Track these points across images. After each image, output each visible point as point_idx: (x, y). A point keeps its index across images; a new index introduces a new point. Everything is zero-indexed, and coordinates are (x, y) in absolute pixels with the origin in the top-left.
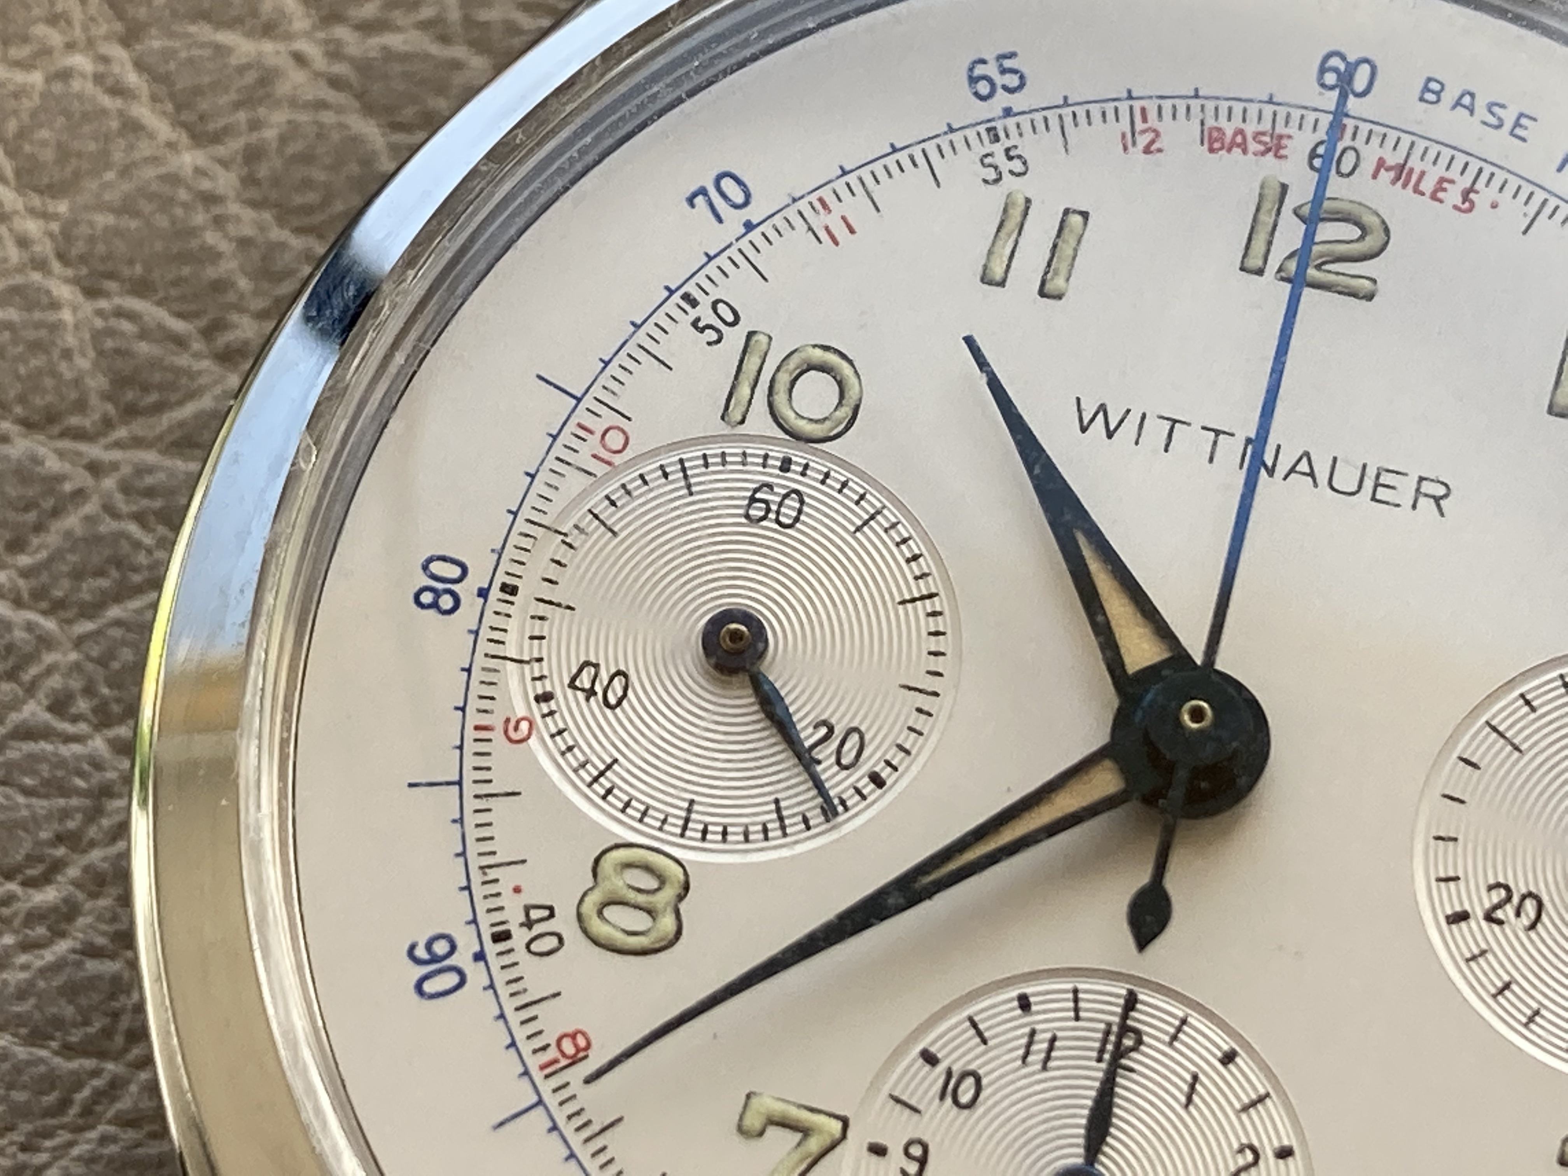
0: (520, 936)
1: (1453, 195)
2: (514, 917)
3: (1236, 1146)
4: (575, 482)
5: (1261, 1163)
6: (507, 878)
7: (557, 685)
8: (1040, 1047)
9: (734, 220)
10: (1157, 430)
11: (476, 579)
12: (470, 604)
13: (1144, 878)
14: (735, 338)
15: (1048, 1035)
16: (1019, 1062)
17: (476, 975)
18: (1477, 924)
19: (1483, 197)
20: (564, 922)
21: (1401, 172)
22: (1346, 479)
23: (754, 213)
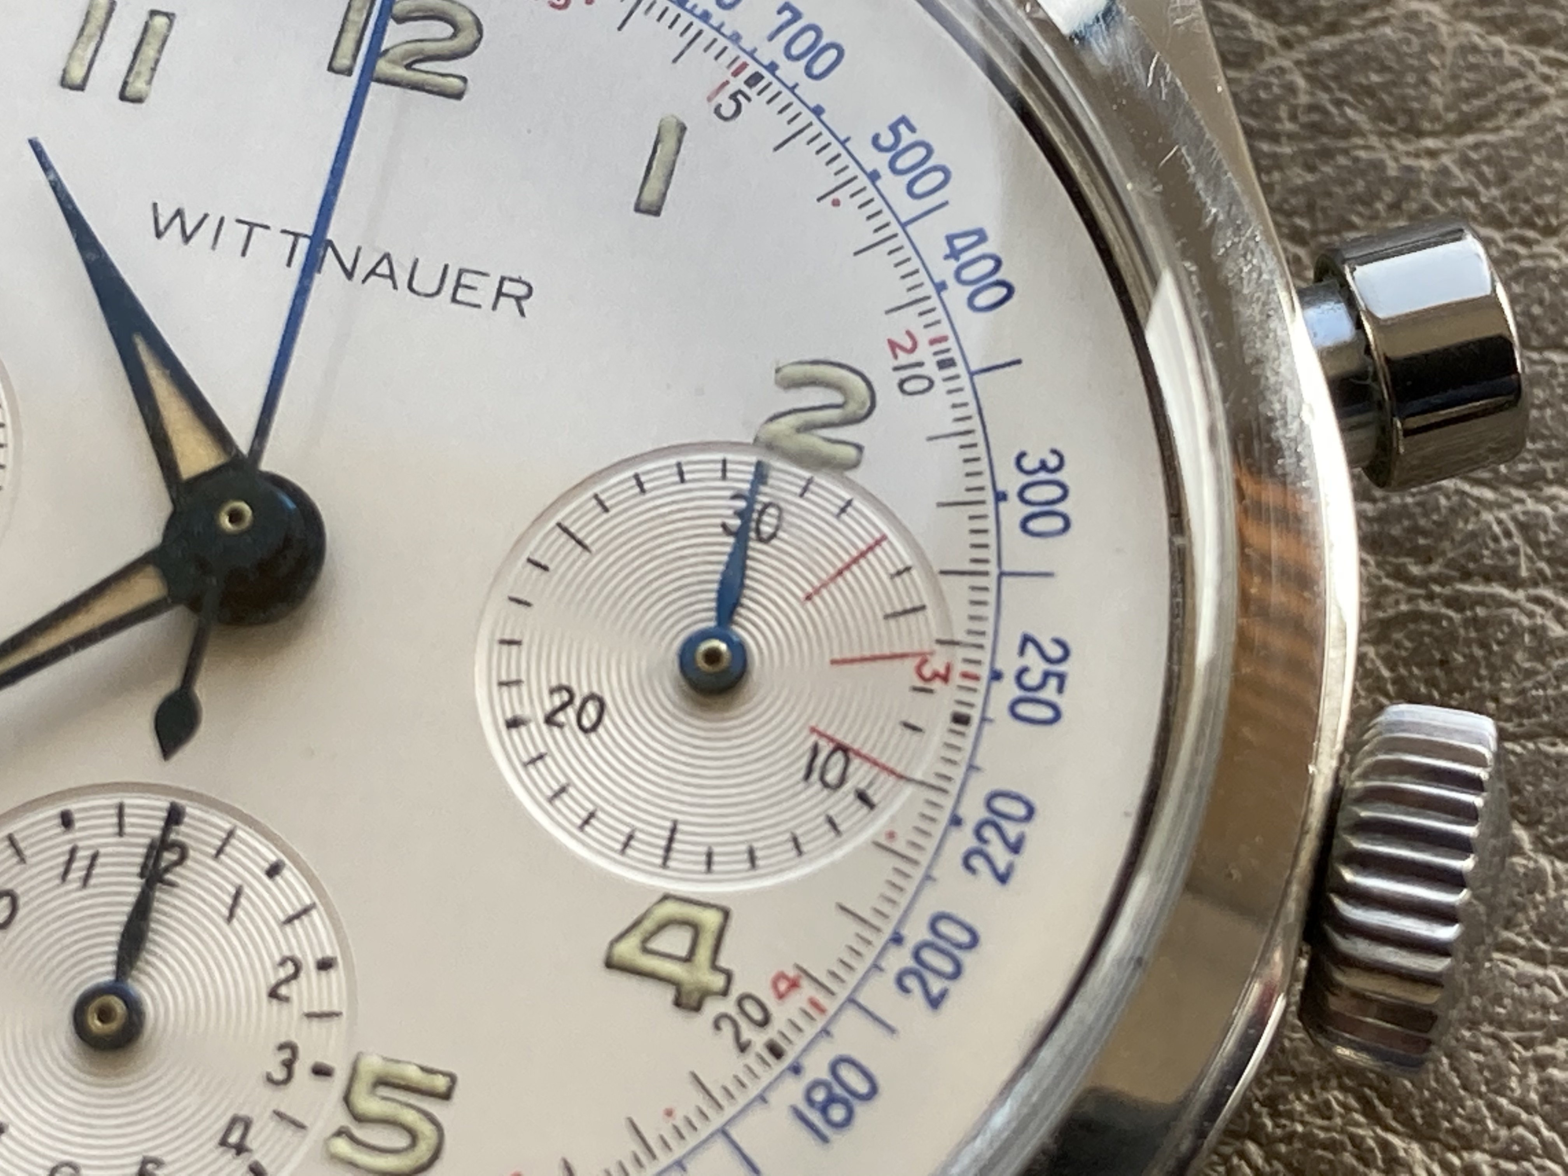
3: (278, 958)
5: (302, 975)
8: (80, 865)
10: (234, 234)
15: (89, 853)
16: (57, 881)
18: (537, 726)
22: (426, 281)
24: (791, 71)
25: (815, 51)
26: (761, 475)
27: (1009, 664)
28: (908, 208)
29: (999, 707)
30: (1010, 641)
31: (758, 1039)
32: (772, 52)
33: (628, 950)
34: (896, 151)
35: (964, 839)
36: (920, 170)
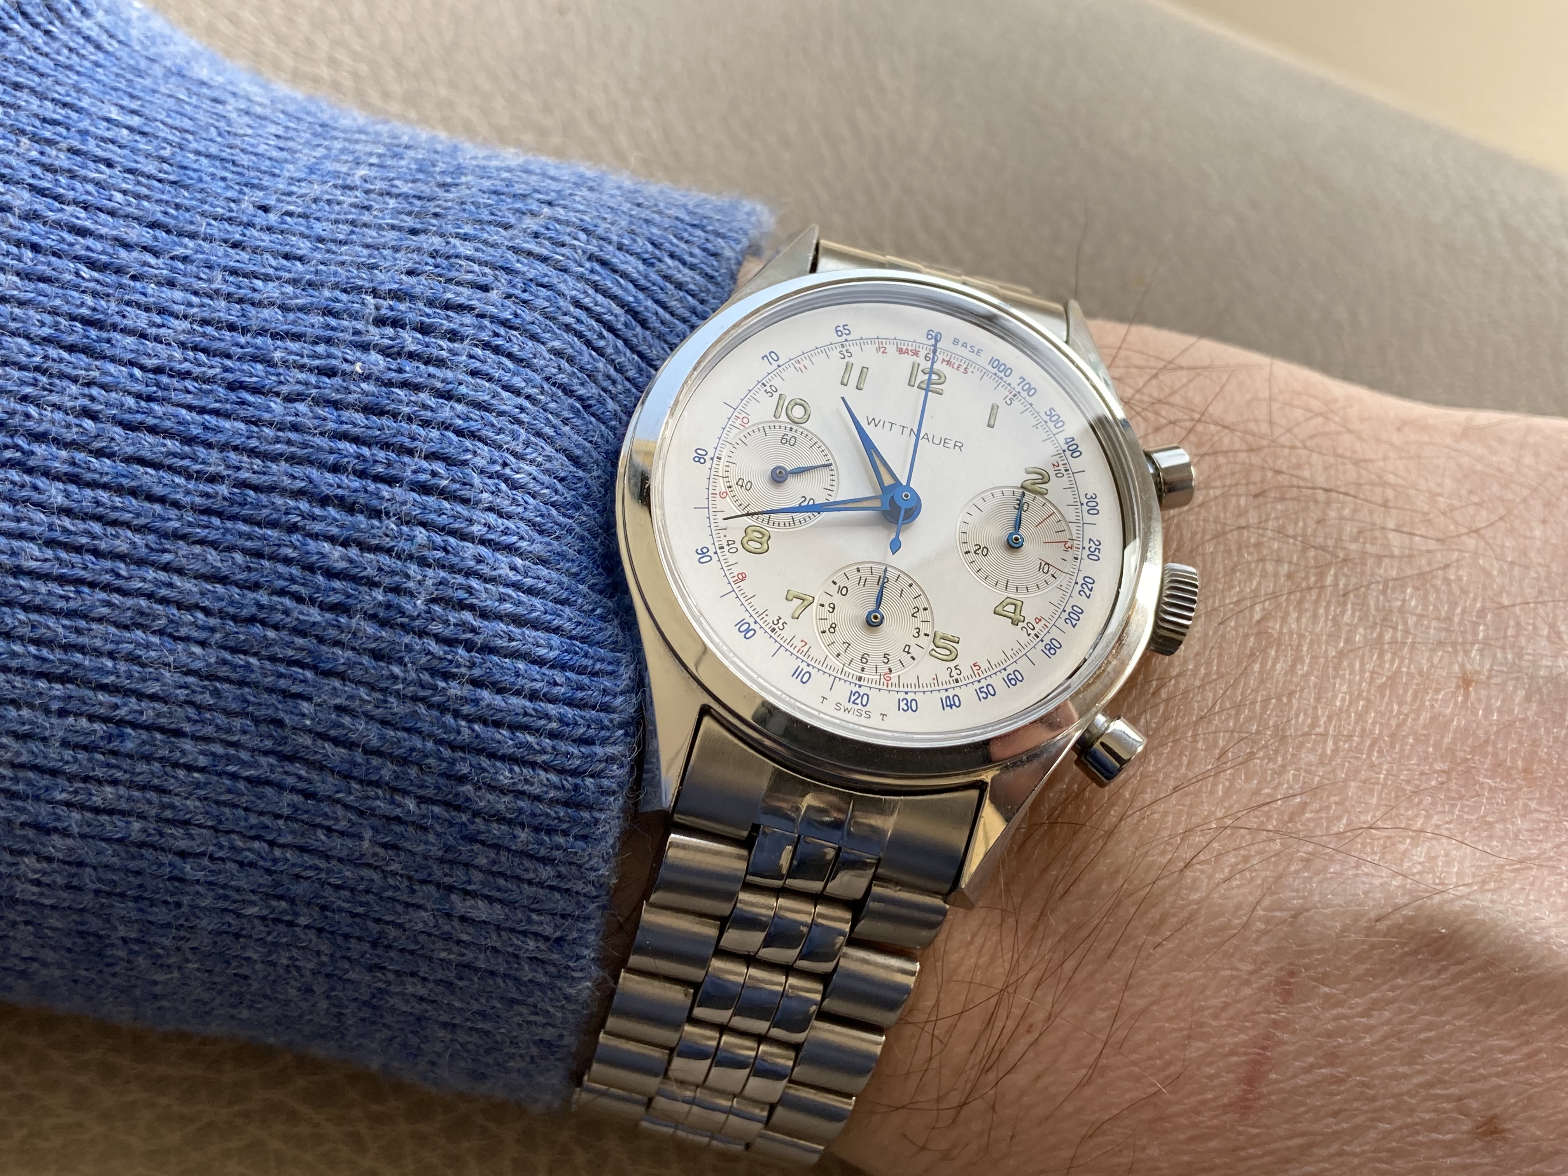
0: (726, 548)
1: (962, 369)
2: (725, 544)
3: (913, 607)
4: (735, 431)
5: (920, 611)
6: (722, 533)
7: (733, 483)
8: (863, 581)
9: (775, 364)
10: (888, 425)
11: (710, 455)
12: (709, 462)
13: (893, 536)
14: (776, 395)
15: (865, 579)
16: (857, 585)
17: (715, 557)
18: (972, 554)
19: (970, 370)
20: (738, 545)
21: (948, 362)
22: (937, 441)
23: (780, 362)
24: (1024, 394)
25: (1029, 389)
26: (1023, 495)
27: (1087, 546)
28: (1055, 431)
29: (1085, 556)
30: (1086, 541)
31: (1033, 633)
32: (1019, 389)
33: (999, 610)
34: (1051, 416)
35: (1078, 587)
36: (1057, 421)
